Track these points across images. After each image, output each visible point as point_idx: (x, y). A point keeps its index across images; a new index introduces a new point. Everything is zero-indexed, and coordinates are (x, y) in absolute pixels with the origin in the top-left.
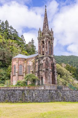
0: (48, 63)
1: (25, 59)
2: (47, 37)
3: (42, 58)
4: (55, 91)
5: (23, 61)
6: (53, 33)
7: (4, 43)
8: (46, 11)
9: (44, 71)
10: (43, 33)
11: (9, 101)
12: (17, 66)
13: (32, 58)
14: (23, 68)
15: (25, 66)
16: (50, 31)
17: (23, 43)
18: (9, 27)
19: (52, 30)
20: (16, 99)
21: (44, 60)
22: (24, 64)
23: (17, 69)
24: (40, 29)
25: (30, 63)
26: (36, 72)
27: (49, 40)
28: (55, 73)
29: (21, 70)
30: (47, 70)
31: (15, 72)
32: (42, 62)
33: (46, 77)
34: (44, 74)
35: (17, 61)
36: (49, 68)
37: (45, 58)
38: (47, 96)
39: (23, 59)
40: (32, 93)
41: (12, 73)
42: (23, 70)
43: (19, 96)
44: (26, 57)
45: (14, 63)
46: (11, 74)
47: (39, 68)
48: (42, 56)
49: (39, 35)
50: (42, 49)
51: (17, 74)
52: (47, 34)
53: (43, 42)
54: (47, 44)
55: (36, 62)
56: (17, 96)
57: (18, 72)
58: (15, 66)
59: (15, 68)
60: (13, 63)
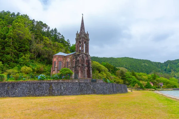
0: (84, 59)
1: (65, 57)
2: (83, 38)
3: (79, 55)
4: (86, 84)
5: (63, 58)
6: (88, 35)
7: (50, 44)
8: (83, 18)
9: (79, 66)
10: (80, 35)
11: (34, 95)
12: (57, 62)
13: (70, 55)
14: (62, 64)
15: (64, 62)
16: (86, 33)
17: (69, 45)
18: (57, 33)
19: (87, 33)
20: (42, 92)
21: (80, 57)
22: (63, 60)
23: (57, 65)
24: (77, 32)
25: (69, 60)
26: (73, 67)
27: (85, 40)
28: (90, 68)
29: (60, 65)
30: (83, 65)
31: (55, 67)
32: (78, 58)
33: (82, 72)
34: (79, 69)
35: (57, 58)
36: (84, 63)
37: (81, 55)
38: (76, 89)
39: (62, 56)
40: (61, 86)
41: (53, 68)
42: (62, 66)
43: (46, 89)
44: (65, 55)
45: (55, 60)
46: (51, 70)
47: (76, 63)
48: (78, 53)
49: (76, 36)
50: (79, 48)
51: (56, 69)
52: (83, 36)
53: (80, 42)
54: (83, 43)
55: (74, 59)
56: (43, 89)
57: (57, 67)
58: (55, 62)
59: (55, 64)
60: (53, 59)
